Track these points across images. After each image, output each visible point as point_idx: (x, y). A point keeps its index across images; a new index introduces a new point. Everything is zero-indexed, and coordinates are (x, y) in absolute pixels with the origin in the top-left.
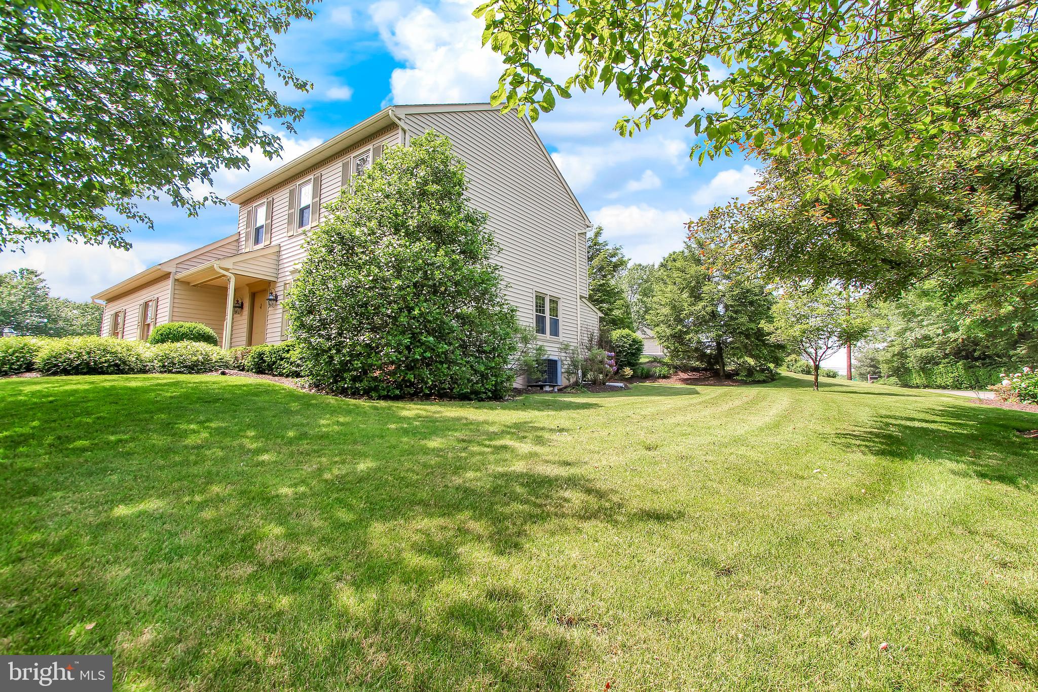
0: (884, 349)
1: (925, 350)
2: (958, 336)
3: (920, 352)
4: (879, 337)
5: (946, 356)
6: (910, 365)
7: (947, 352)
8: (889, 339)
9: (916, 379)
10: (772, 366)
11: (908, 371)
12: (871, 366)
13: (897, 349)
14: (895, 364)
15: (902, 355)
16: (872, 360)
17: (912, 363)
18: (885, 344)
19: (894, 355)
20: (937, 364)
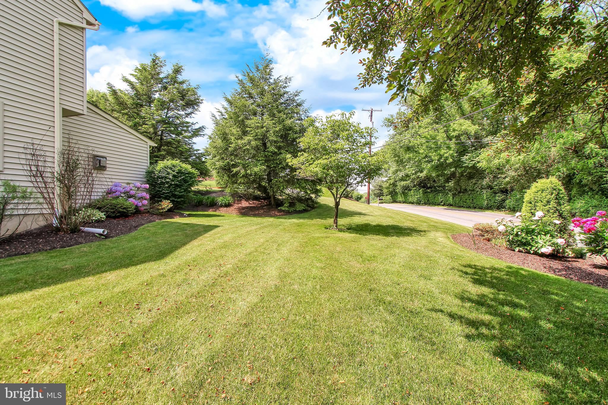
0: (386, 181)
1: (405, 182)
2: (422, 175)
3: (403, 183)
4: (384, 174)
5: (415, 186)
6: (398, 190)
7: (415, 184)
8: (389, 176)
9: (400, 198)
10: (313, 196)
11: (396, 193)
12: (379, 190)
13: (392, 181)
14: (391, 190)
15: (394, 185)
16: (380, 186)
17: (399, 189)
18: (387, 178)
19: (390, 185)
20: (410, 190)
